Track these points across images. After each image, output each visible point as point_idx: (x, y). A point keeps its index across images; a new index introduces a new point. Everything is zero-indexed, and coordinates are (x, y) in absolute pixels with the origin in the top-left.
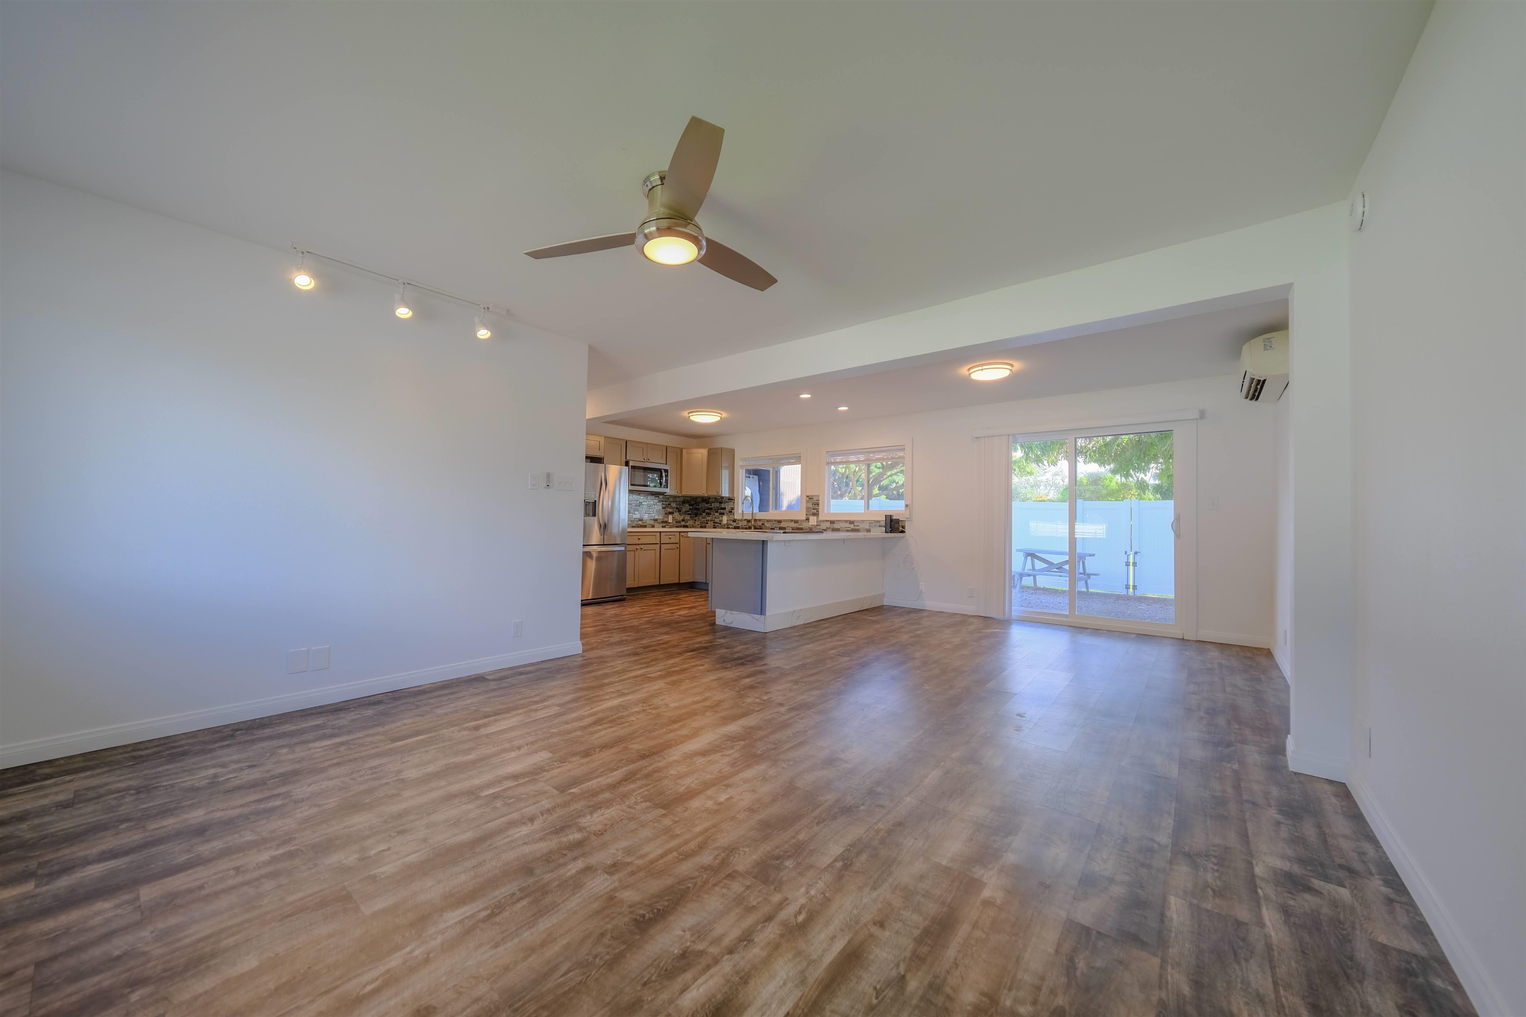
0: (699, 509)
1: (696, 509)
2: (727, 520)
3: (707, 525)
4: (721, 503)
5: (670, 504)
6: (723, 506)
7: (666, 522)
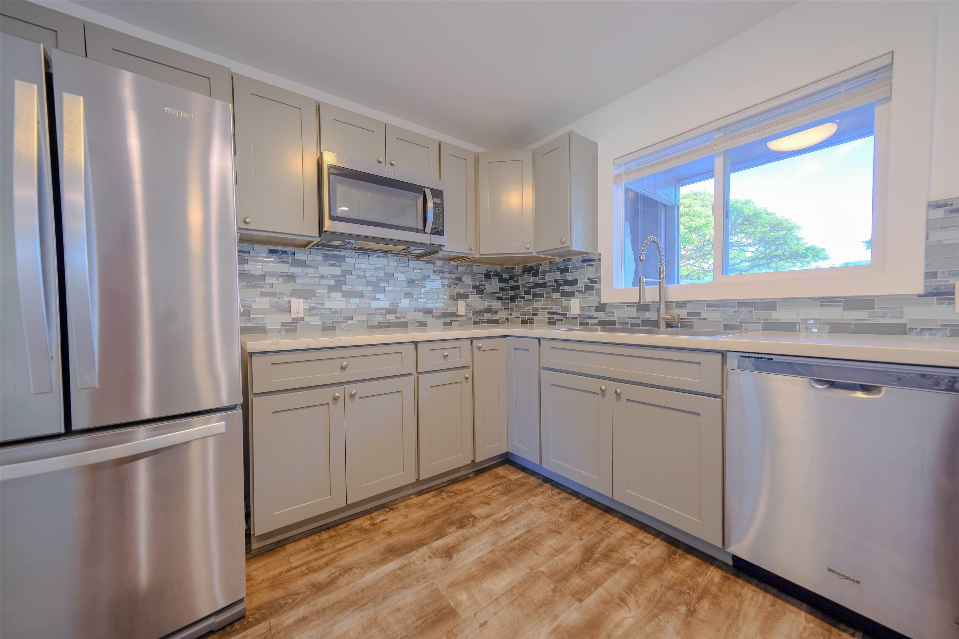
0: (518, 288)
1: (512, 288)
2: (581, 308)
3: (535, 318)
4: (565, 270)
5: (460, 279)
6: (569, 276)
7: (453, 314)
